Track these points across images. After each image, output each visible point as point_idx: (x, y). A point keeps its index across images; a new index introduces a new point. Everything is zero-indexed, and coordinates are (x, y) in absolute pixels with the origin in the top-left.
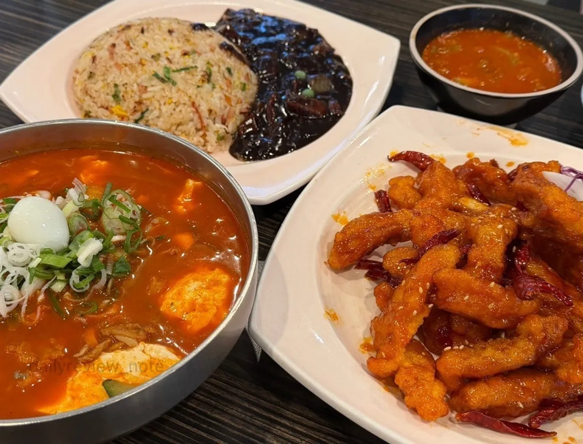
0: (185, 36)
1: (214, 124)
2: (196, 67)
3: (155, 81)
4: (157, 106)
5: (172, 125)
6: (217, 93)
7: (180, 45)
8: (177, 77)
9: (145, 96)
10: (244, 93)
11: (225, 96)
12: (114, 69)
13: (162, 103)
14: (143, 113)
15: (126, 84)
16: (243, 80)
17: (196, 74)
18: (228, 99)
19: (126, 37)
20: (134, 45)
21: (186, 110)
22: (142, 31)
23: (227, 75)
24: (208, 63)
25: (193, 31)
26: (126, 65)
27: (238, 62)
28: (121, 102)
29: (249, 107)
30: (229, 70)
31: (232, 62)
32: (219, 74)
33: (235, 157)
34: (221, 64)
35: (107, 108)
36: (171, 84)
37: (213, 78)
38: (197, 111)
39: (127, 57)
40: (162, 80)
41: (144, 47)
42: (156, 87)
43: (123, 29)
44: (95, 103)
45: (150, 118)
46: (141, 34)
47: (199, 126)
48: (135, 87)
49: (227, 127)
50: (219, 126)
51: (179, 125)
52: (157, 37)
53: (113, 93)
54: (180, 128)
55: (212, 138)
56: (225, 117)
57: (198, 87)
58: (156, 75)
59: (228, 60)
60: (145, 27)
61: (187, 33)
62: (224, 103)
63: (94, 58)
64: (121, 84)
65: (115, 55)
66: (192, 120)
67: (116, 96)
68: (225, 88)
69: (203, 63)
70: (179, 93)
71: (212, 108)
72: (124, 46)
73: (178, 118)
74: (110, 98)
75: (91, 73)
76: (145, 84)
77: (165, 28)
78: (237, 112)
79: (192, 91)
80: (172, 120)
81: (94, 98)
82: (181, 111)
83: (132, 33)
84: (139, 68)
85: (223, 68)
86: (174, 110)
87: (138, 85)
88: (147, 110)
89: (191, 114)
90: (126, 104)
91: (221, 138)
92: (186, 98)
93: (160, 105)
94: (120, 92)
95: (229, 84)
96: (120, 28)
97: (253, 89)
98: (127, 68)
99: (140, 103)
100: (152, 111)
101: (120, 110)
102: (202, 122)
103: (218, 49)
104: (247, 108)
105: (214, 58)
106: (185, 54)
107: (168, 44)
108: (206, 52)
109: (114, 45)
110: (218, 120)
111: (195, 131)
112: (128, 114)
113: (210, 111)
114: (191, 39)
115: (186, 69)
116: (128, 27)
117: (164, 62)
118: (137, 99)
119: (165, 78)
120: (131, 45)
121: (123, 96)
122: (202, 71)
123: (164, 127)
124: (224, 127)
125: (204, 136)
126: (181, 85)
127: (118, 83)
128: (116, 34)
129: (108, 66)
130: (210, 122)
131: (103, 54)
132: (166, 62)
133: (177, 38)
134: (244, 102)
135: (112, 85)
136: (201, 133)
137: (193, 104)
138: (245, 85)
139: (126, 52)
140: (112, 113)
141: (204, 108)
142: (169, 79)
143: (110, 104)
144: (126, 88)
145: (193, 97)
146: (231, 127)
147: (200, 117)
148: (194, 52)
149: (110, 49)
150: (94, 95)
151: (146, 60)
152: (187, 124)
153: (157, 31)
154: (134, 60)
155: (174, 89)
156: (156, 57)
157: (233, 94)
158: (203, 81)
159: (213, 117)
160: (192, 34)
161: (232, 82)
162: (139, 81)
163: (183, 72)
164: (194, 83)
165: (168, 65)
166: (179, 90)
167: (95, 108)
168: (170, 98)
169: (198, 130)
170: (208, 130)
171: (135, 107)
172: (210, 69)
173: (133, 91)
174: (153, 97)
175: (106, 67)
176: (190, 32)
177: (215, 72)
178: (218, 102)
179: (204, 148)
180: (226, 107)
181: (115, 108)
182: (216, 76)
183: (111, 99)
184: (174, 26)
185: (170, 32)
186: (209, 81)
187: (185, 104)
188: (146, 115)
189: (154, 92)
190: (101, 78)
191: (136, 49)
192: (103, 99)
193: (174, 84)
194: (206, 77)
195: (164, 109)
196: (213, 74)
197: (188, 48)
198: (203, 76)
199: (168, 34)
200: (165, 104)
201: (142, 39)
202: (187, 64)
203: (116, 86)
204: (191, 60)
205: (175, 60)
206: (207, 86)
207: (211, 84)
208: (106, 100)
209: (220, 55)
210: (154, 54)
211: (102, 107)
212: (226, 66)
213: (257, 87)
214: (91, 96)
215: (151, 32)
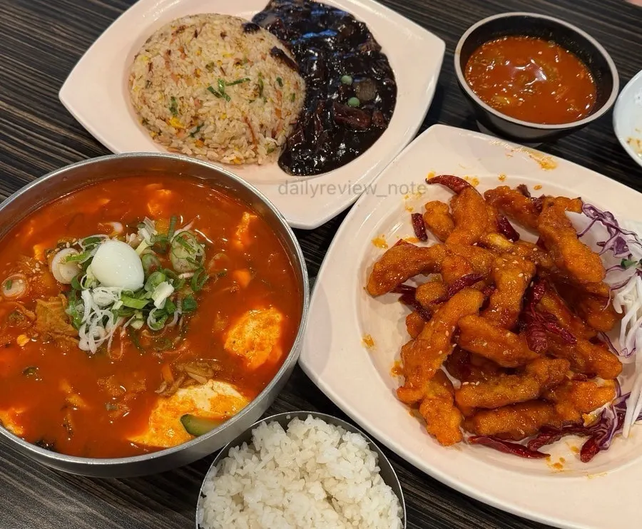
0: (237, 39)
1: (265, 137)
2: (248, 80)
3: (210, 96)
4: (213, 121)
5: (226, 139)
6: (268, 107)
7: (233, 51)
8: (231, 91)
9: (201, 111)
10: (293, 104)
11: (276, 109)
12: (171, 81)
13: (217, 119)
14: (199, 128)
15: (183, 97)
16: (292, 91)
17: (249, 87)
18: (278, 112)
19: (180, 41)
20: (189, 51)
21: (239, 126)
22: (196, 35)
23: (278, 86)
24: (260, 74)
25: (245, 34)
26: (182, 77)
27: (288, 69)
28: (178, 116)
29: (298, 117)
30: (279, 81)
31: (283, 70)
32: (270, 87)
33: (284, 170)
34: (272, 75)
35: (164, 120)
36: (225, 99)
37: (265, 91)
38: (250, 127)
39: (183, 67)
40: (217, 95)
41: (198, 55)
42: (211, 102)
43: (177, 32)
44: (154, 113)
45: (205, 132)
46: (195, 38)
47: (251, 140)
48: (192, 101)
49: (277, 139)
50: (269, 139)
51: (233, 138)
52: (209, 42)
53: (171, 106)
54: (233, 141)
55: (262, 150)
56: (275, 130)
57: (251, 101)
58: (211, 89)
59: (278, 69)
60: (198, 30)
61: (239, 36)
62: (274, 116)
63: (151, 65)
64: (179, 96)
65: (171, 64)
66: (244, 134)
67: (173, 109)
68: (276, 101)
69: (256, 74)
70: (233, 109)
71: (264, 122)
72: (179, 53)
73: (231, 132)
74: (167, 110)
75: (148, 81)
76: (200, 98)
77: (218, 32)
78: (287, 124)
79: (245, 106)
80: (226, 135)
81: (152, 108)
82: (234, 126)
83: (187, 36)
84: (195, 80)
85: (274, 80)
86: (228, 124)
87: (194, 99)
88: (203, 125)
89: (244, 129)
90: (183, 118)
91: (270, 151)
92: (240, 114)
93: (215, 119)
94: (177, 106)
95: (280, 96)
96: (174, 30)
97: (301, 97)
98: (183, 80)
99: (196, 118)
100: (208, 126)
101: (178, 122)
102: (253, 136)
103: (269, 57)
104: (296, 119)
105: (265, 68)
106: (238, 63)
107: (221, 51)
108: (257, 62)
109: (169, 52)
110: (269, 133)
111: (247, 144)
112: (185, 127)
113: (262, 126)
114: (243, 43)
115: (239, 82)
116: (182, 29)
117: (218, 73)
118: (193, 113)
119: (219, 93)
120: (186, 52)
121: (180, 110)
122: (254, 84)
123: (218, 141)
124: (274, 140)
125: (255, 150)
126: (234, 100)
127: (175, 95)
128: (170, 37)
129: (164, 76)
130: (261, 135)
131: (159, 61)
132: (220, 73)
133: (229, 42)
134: (292, 113)
135: (169, 97)
136: (252, 146)
137: (246, 120)
138: (294, 94)
139: (180, 60)
140: (169, 124)
141: (256, 123)
142: (223, 93)
143: (168, 116)
144: (183, 102)
145: (246, 112)
146: (281, 139)
147: (252, 132)
148: (247, 61)
149: (166, 56)
150: (152, 105)
151: (200, 71)
152: (240, 138)
153: (210, 35)
154: (189, 71)
155: (228, 104)
156: (210, 67)
157: (283, 107)
158: (255, 96)
159: (263, 130)
160: (243, 38)
161: (283, 93)
162: (195, 95)
163: (237, 85)
164: (247, 98)
165: (222, 77)
166: (232, 106)
167: (154, 118)
168: (225, 114)
169: (250, 143)
170: (259, 143)
171: (191, 122)
172: (262, 82)
173: (189, 106)
174: (209, 112)
175: (162, 76)
176: (242, 35)
177: (267, 84)
178: (269, 116)
179: (256, 160)
180: (276, 121)
181: (173, 121)
182: (268, 90)
183: (169, 112)
184: (227, 28)
185: (223, 35)
186: (261, 95)
187: (238, 120)
188: (202, 129)
189: (209, 107)
190: (158, 89)
191: (191, 57)
192: (161, 111)
193: (228, 98)
194: (258, 91)
195: (219, 124)
196: (264, 86)
197: (241, 56)
198: (255, 90)
199: (220, 38)
200: (219, 119)
201: (196, 44)
202: (240, 76)
203: (173, 98)
204: (244, 71)
205: (228, 71)
206: (259, 101)
207: (262, 98)
208: (163, 112)
209: (271, 63)
210: (207, 63)
211: (159, 118)
212: (277, 76)
213: (305, 94)
214: (149, 107)
215: (204, 35)
